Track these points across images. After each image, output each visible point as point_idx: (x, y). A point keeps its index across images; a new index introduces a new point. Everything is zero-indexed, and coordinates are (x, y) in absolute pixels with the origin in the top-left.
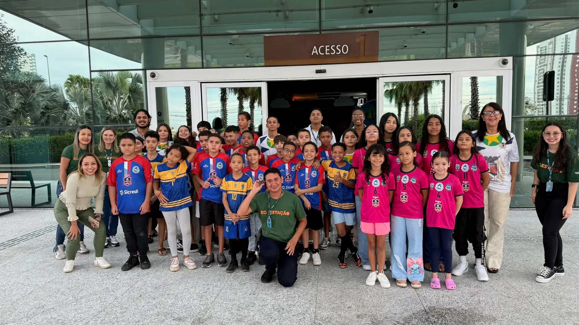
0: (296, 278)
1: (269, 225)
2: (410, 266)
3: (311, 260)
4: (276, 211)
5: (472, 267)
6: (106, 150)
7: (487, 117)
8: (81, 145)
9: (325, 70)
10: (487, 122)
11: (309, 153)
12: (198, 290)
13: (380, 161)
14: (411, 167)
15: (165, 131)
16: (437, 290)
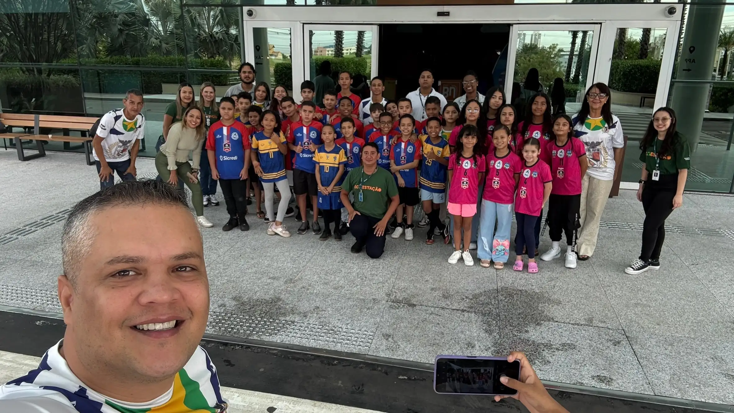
0: (383, 251)
1: (361, 199)
2: (495, 247)
3: (403, 234)
4: (368, 187)
5: (563, 252)
6: (206, 108)
7: (591, 100)
8: (183, 103)
9: (449, 13)
10: (590, 104)
11: (406, 128)
12: (292, 255)
13: (472, 142)
14: (505, 152)
15: (263, 92)
16: (517, 272)
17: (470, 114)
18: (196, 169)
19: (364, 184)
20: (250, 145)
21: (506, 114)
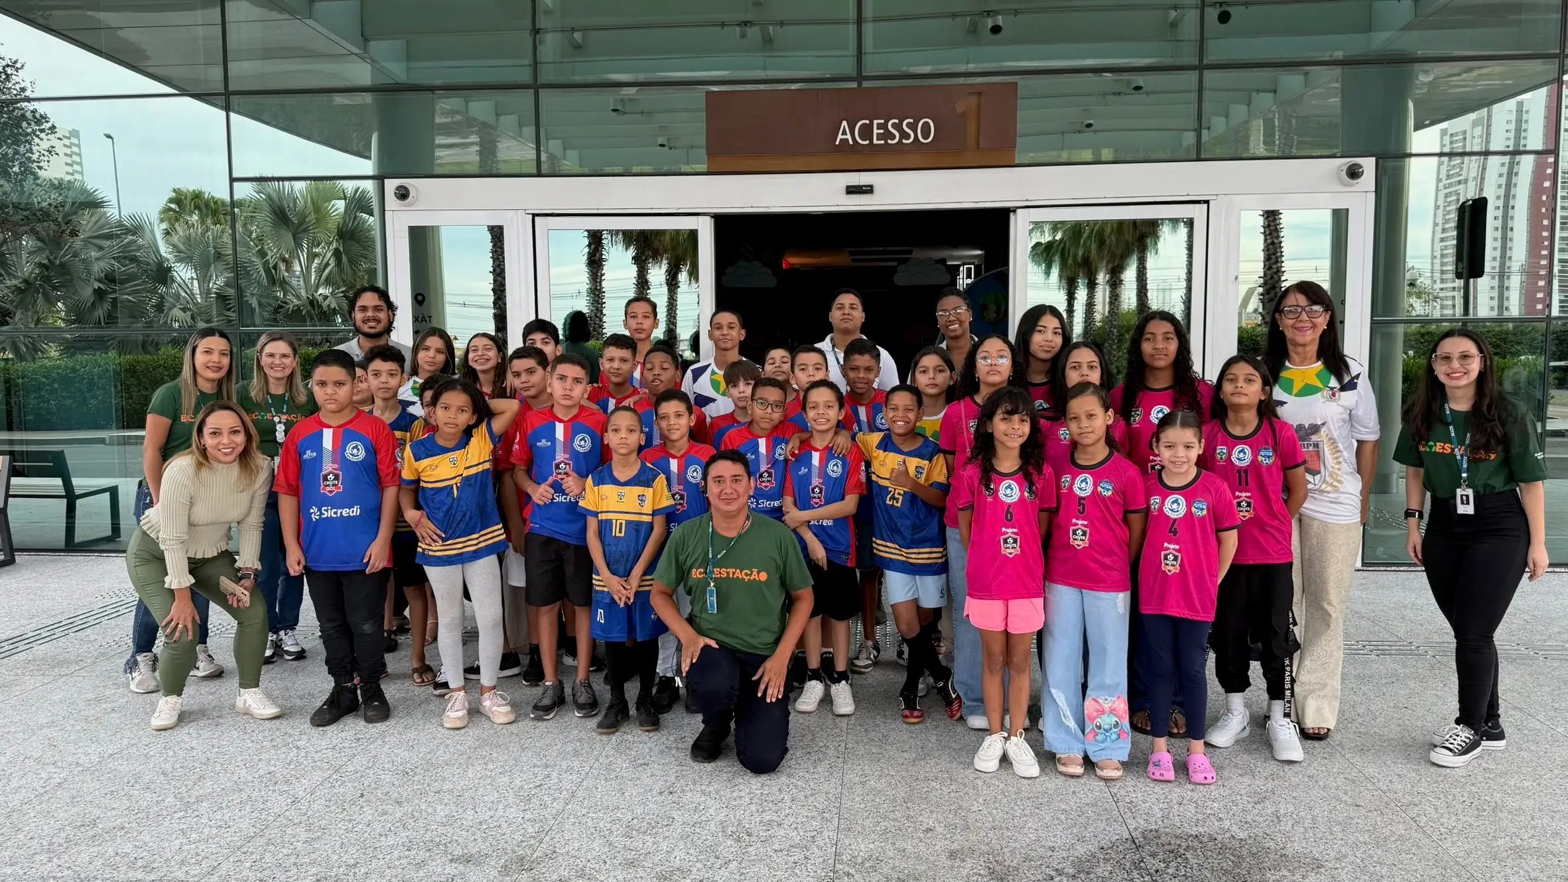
0: (786, 750)
1: (712, 606)
2: (1092, 720)
3: (827, 700)
4: (731, 570)
5: (1260, 722)
6: (272, 396)
7: (1290, 322)
8: (201, 381)
10: (1289, 334)
11: (822, 412)
12: (517, 782)
14: (1101, 452)
15: (438, 351)
16: (1164, 786)
17: (988, 369)
18: (247, 569)
19: (718, 564)
20: (397, 473)
21: (1080, 367)
